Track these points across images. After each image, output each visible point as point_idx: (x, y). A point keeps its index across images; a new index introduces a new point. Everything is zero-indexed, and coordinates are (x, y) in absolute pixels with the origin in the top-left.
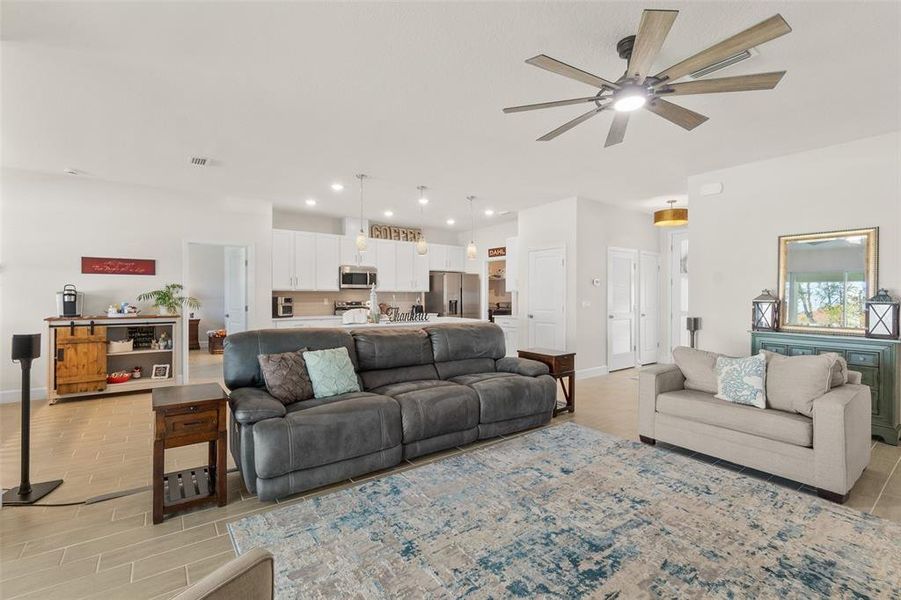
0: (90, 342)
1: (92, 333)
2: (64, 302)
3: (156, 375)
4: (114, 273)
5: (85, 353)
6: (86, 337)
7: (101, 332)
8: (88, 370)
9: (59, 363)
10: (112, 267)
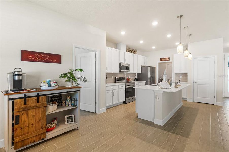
0: (37, 107)
1: (38, 102)
2: (14, 80)
3: (67, 122)
4: (40, 61)
5: (34, 116)
6: (34, 105)
7: (43, 100)
8: (35, 127)
9: (16, 126)
10: (39, 57)
